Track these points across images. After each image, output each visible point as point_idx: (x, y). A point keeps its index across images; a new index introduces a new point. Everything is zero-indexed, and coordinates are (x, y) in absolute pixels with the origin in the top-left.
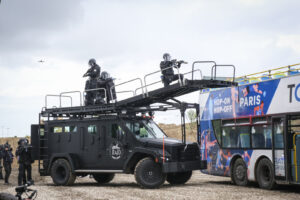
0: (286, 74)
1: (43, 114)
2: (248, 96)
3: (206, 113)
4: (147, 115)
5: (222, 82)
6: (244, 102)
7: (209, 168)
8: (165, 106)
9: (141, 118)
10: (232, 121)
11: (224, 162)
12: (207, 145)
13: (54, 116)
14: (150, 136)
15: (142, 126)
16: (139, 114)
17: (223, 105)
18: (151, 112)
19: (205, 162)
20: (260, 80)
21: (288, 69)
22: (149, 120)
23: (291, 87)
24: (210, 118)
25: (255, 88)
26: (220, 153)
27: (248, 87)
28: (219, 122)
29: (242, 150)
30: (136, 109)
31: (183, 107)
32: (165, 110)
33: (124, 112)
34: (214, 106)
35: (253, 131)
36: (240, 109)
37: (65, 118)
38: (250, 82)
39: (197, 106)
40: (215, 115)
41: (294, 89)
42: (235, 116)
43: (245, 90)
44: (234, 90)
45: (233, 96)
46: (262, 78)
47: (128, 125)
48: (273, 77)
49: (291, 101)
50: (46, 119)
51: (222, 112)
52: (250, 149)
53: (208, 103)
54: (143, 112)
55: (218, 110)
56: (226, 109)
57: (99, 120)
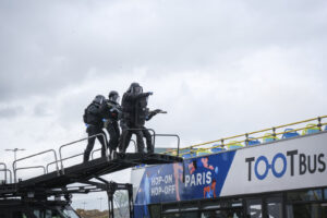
0: (243, 144)
2: (195, 173)
3: (141, 196)
4: (63, 198)
5: (162, 156)
6: (191, 181)
8: (87, 186)
9: (54, 203)
10: (175, 205)
15: (55, 214)
16: (52, 198)
17: (162, 184)
18: (68, 195)
20: (210, 152)
21: (244, 138)
22: (65, 205)
23: (250, 160)
24: (147, 202)
27: (196, 161)
28: (159, 207)
30: (47, 191)
31: (111, 188)
32: (87, 191)
33: (31, 196)
34: (151, 187)
36: (185, 189)
38: (198, 154)
39: (129, 187)
40: (152, 198)
41: (253, 163)
42: (179, 199)
43: (191, 166)
44: (177, 167)
46: (213, 149)
47: (36, 213)
48: (227, 148)
49: (250, 179)
51: (162, 194)
53: (143, 182)
54: (57, 194)
55: (157, 191)
56: (168, 190)
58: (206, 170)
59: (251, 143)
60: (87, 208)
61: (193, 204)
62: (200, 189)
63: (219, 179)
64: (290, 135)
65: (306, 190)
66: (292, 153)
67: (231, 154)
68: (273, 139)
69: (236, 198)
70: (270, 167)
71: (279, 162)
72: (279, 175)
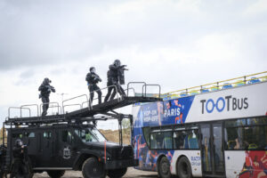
0: (199, 92)
1: (6, 123)
2: (170, 109)
3: (138, 123)
4: (91, 123)
5: (151, 98)
6: (168, 114)
7: (141, 165)
8: (106, 116)
9: (87, 126)
10: (158, 128)
11: (152, 160)
12: (138, 147)
13: (16, 124)
14: (94, 140)
15: (87, 132)
16: (85, 123)
17: (151, 116)
18: (94, 121)
19: (137, 160)
20: (179, 96)
22: (93, 127)
23: (203, 101)
24: (141, 126)
25: (176, 102)
26: (149, 153)
27: (170, 102)
28: (149, 128)
29: (166, 150)
30: (83, 119)
31: (120, 117)
32: (106, 119)
33: (73, 121)
34: (144, 117)
35: (175, 136)
36: (164, 118)
38: (172, 98)
39: (131, 117)
40: (145, 123)
41: (205, 103)
43: (168, 104)
44: (159, 104)
45: (159, 109)
46: (181, 95)
47: (76, 132)
48: (189, 94)
49: (203, 112)
50: (9, 127)
51: (150, 121)
52: (172, 150)
53: (139, 114)
54: (88, 121)
55: (147, 119)
56: (154, 119)
57: (53, 127)
58: (177, 107)
59: (204, 91)
61: (169, 127)
62: (173, 118)
63: (185, 113)
64: (227, 87)
66: (228, 98)
67: (193, 97)
68: (217, 89)
69: (195, 124)
70: (215, 105)
71: (221, 103)
72: (220, 111)
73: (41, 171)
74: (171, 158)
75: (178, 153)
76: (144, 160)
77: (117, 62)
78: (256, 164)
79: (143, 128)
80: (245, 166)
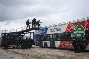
1: (2, 34)
2: (43, 31)
3: (35, 34)
7: (36, 44)
8: (27, 33)
9: (22, 35)
10: (40, 35)
11: (38, 43)
12: (35, 40)
13: (4, 35)
14: (24, 39)
15: (22, 36)
16: (22, 34)
18: (24, 34)
19: (35, 43)
23: (50, 29)
25: (44, 29)
26: (38, 41)
27: (43, 29)
28: (38, 35)
29: (42, 41)
31: (31, 33)
33: (19, 34)
35: (44, 37)
36: (41, 33)
37: (6, 35)
39: (33, 33)
47: (20, 36)
49: (50, 32)
50: (2, 35)
52: (43, 41)
53: (35, 32)
54: (23, 34)
55: (37, 33)
56: (39, 33)
57: (14, 35)
59: (51, 27)
60: (27, 36)
61: (42, 35)
62: (43, 33)
63: (46, 32)
64: (56, 26)
65: (58, 33)
66: (56, 28)
67: (48, 28)
68: (54, 26)
69: (48, 34)
70: (53, 30)
71: (54, 29)
72: (54, 31)
73: (11, 46)
74: (43, 43)
75: (44, 42)
76: (36, 43)
77: (35, 18)
78: (63, 44)
79: (36, 35)
80: (60, 44)
